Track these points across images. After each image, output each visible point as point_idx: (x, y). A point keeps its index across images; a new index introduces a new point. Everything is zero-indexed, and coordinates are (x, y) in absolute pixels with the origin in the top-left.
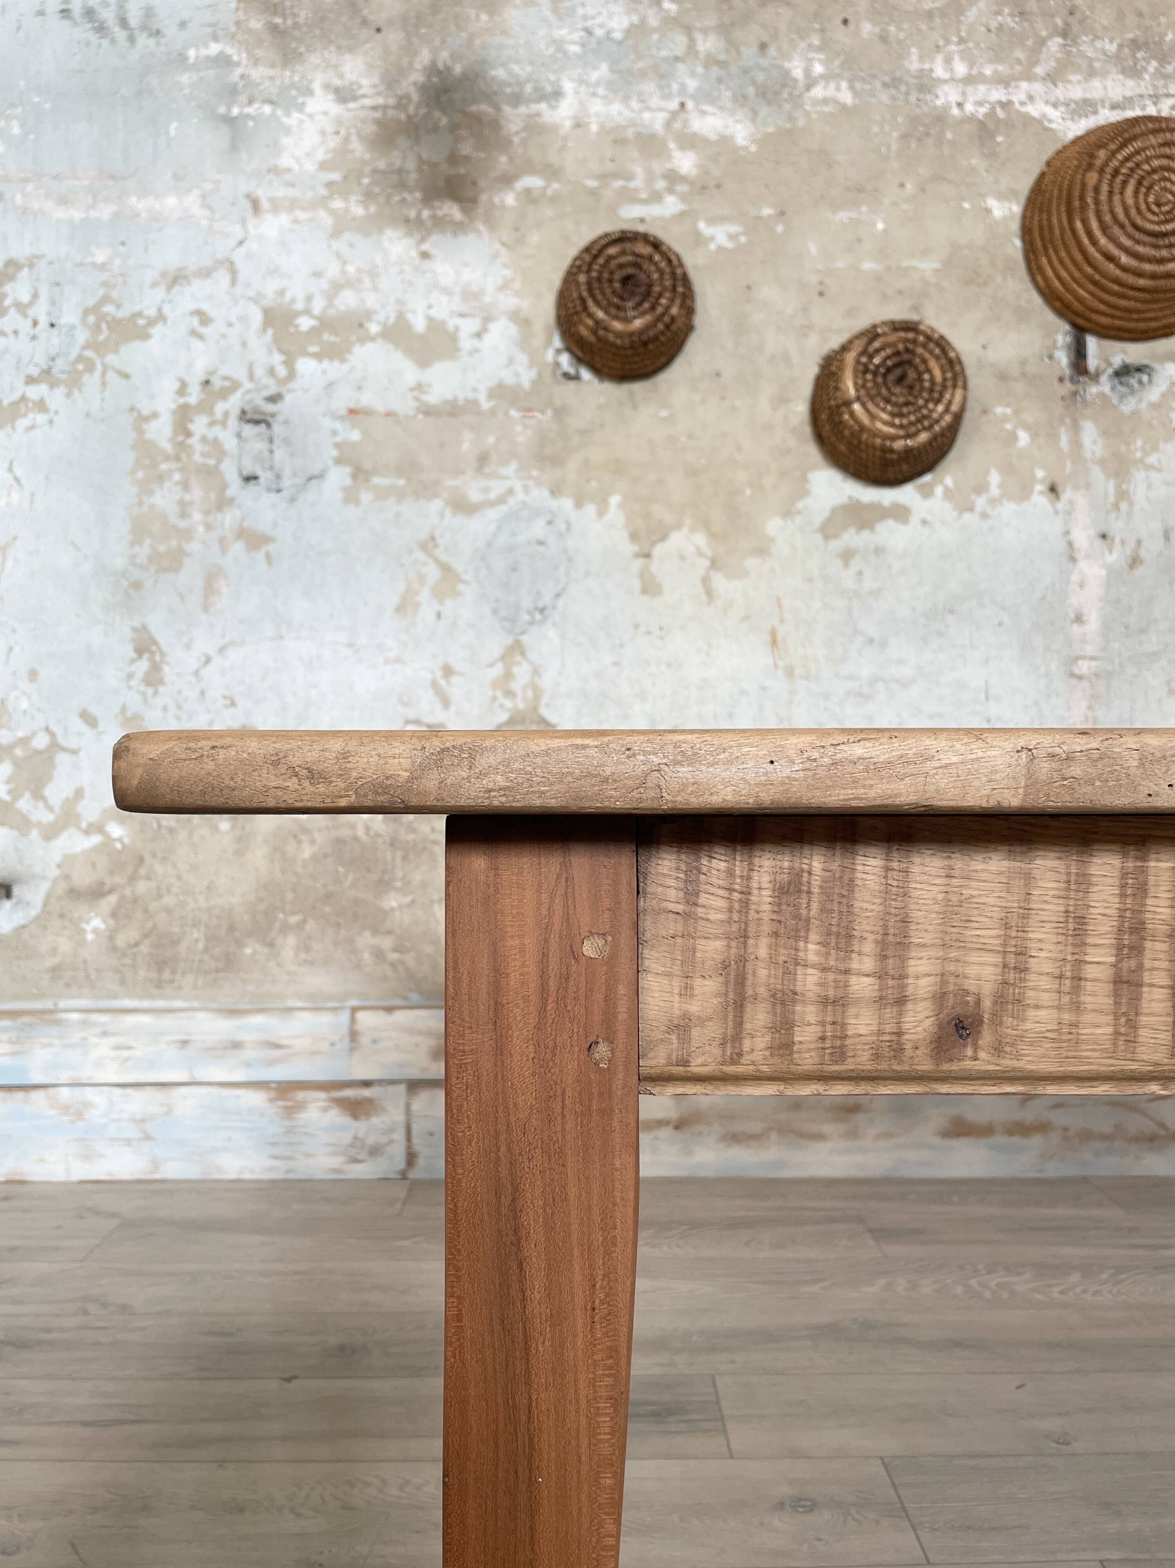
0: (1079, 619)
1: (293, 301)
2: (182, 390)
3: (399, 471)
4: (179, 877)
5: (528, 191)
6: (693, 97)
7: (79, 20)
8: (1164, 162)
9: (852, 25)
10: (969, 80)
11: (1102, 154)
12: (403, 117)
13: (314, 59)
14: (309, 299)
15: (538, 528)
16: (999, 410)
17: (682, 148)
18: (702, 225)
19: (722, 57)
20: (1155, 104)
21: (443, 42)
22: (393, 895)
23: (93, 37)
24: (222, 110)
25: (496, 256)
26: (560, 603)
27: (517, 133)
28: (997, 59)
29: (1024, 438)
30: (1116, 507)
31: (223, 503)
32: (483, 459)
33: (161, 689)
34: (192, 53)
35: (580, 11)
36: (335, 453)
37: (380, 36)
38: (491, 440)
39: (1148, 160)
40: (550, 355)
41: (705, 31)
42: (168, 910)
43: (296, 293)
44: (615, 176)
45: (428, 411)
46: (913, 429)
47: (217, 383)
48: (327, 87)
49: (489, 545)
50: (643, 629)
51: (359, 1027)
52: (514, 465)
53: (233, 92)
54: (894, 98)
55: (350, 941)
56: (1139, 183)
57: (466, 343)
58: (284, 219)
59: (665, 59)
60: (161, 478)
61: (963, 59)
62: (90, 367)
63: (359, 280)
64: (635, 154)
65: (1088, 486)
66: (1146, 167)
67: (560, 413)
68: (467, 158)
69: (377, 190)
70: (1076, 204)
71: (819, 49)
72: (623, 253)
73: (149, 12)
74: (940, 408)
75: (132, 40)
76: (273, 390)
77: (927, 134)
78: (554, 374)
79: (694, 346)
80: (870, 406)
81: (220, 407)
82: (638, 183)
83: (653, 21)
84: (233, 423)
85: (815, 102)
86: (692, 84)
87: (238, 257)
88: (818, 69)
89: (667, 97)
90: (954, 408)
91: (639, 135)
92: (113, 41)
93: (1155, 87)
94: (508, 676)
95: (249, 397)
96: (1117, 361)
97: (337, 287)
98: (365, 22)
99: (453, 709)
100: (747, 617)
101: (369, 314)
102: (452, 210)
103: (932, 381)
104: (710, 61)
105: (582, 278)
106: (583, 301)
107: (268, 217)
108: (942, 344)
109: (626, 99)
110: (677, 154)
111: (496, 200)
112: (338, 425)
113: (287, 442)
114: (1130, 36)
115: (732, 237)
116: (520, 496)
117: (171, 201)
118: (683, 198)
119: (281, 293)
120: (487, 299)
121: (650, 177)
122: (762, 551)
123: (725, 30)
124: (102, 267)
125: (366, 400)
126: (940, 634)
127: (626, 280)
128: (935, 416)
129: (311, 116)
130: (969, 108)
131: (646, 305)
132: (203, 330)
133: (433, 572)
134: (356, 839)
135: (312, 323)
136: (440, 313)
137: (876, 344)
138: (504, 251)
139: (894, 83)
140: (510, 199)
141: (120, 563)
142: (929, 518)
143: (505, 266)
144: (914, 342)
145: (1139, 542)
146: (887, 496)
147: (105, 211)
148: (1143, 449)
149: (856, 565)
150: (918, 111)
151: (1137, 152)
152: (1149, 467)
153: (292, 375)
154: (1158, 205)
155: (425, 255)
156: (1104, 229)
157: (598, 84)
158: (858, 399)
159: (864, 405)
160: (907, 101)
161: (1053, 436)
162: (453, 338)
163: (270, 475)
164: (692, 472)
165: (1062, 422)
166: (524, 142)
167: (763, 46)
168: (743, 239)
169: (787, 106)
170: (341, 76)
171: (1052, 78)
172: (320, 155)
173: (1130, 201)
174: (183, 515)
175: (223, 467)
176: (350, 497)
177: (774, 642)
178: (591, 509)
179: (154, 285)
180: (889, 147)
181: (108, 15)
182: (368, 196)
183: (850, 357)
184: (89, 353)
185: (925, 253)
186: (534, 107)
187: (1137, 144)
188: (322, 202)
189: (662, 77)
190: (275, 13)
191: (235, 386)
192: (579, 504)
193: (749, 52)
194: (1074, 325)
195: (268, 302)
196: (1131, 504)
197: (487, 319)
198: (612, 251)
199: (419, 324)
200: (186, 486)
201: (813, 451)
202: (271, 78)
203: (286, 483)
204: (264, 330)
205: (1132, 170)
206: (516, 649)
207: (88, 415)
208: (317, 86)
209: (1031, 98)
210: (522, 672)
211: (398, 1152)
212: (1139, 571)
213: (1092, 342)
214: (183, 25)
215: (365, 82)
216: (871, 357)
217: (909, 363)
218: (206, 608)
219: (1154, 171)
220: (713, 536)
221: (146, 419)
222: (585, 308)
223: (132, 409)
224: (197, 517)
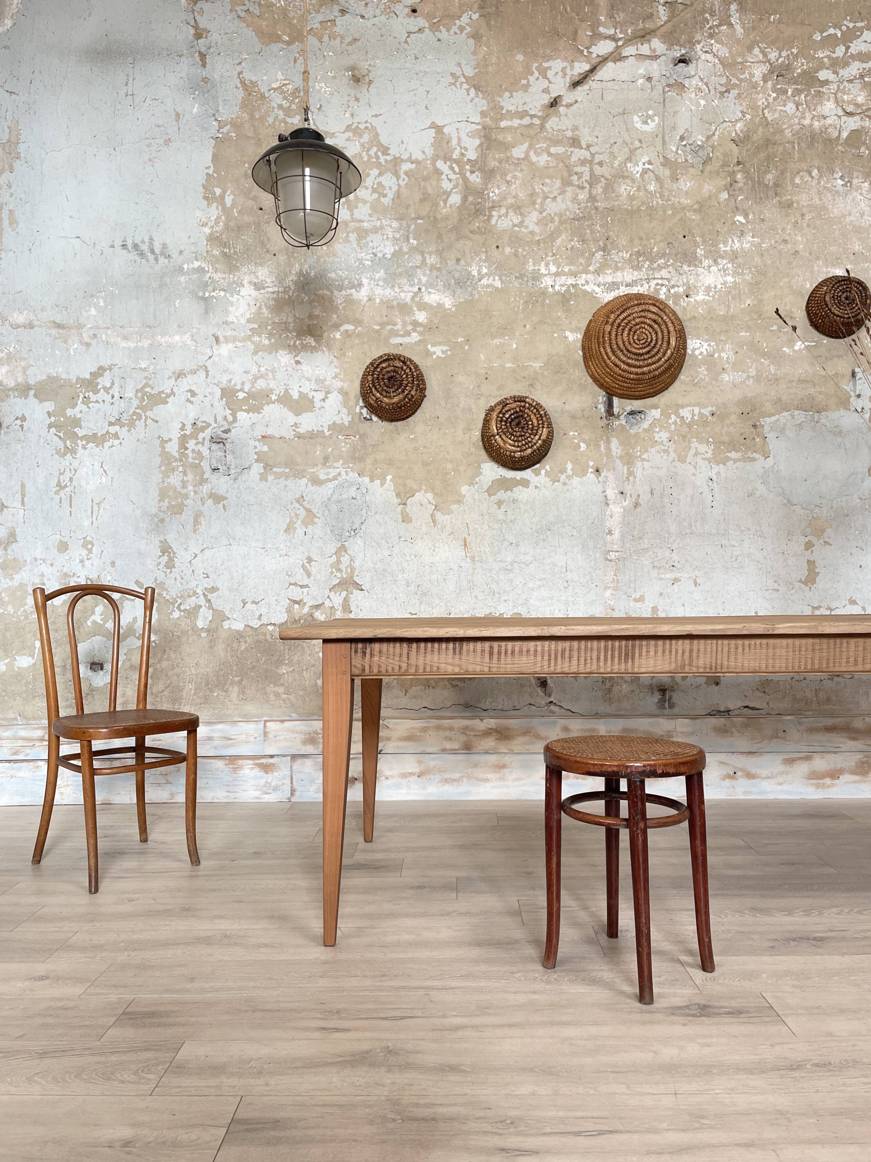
0: (610, 533)
1: (235, 385)
2: (183, 429)
3: (286, 466)
4: (182, 659)
5: (347, 331)
6: (425, 285)
7: (130, 248)
8: (642, 319)
9: (500, 249)
10: (557, 274)
11: (612, 316)
12: (287, 297)
13: (244, 269)
14: (243, 384)
15: (353, 492)
16: (571, 433)
17: (419, 310)
18: (429, 346)
19: (438, 266)
20: (648, 283)
21: (305, 260)
22: (284, 667)
23: (138, 259)
24: (201, 294)
25: (331, 362)
26: (363, 527)
27: (341, 304)
28: (571, 264)
29: (583, 446)
30: (628, 479)
31: (203, 481)
32: (326, 459)
33: (173, 570)
34: (185, 266)
35: (371, 244)
36: (256, 457)
37: (275, 258)
38: (330, 450)
39: (634, 319)
40: (358, 410)
41: (430, 253)
42: (178, 675)
43: (237, 381)
44: (388, 324)
45: (299, 436)
46: (524, 447)
47: (200, 424)
48: (250, 283)
49: (329, 499)
50: (403, 539)
51: (267, 730)
52: (341, 462)
53: (206, 285)
54: (521, 284)
55: (264, 689)
56: (630, 330)
57: (318, 404)
58: (231, 346)
59: (411, 267)
60: (173, 470)
61: (554, 264)
62: (139, 418)
63: (267, 374)
64: (398, 314)
65: (614, 469)
66: (633, 322)
67: (362, 437)
68: (317, 316)
69: (275, 332)
70: (601, 340)
71: (485, 261)
72: (389, 366)
73: (164, 246)
74: (537, 437)
75: (156, 260)
76: (227, 427)
77: (537, 301)
78: (360, 418)
79: (425, 404)
80: (504, 437)
81: (201, 436)
82: (399, 327)
83: (405, 249)
84: (207, 443)
85: (483, 287)
86: (424, 279)
87: (209, 364)
88: (485, 270)
89: (412, 285)
90: (544, 437)
91: (399, 304)
92: (147, 260)
93: (648, 275)
94: (339, 562)
95: (214, 431)
96: (628, 409)
97: (256, 378)
98: (268, 251)
99: (312, 578)
100: (453, 533)
101: (271, 391)
102: (311, 341)
103: (532, 424)
104: (433, 268)
105: (370, 378)
106: (371, 389)
107: (223, 345)
108: (538, 407)
109: (393, 287)
110: (417, 312)
111: (332, 336)
112: (257, 443)
113: (233, 452)
114: (636, 249)
115: (443, 352)
116: (344, 476)
117: (177, 338)
118: (420, 334)
119: (230, 381)
120: (327, 383)
121: (404, 324)
122: (459, 502)
123: (439, 253)
124: (145, 370)
125: (270, 431)
126: (544, 540)
127: (390, 379)
128: (534, 441)
129: (243, 297)
130: (557, 288)
131: (400, 390)
132: (192, 399)
133: (302, 513)
134: (266, 640)
135: (245, 395)
136: (304, 390)
137: (506, 409)
138: (335, 360)
139: (521, 277)
140: (338, 336)
141: (154, 510)
142: (538, 485)
143: (336, 367)
144: (524, 407)
145: (639, 496)
146: (518, 475)
147: (146, 343)
148: (641, 451)
149: (503, 508)
150: (533, 290)
151: (629, 315)
152: (643, 460)
153: (235, 420)
154: (639, 340)
155: (298, 362)
156: (614, 352)
157: (379, 280)
158: (498, 434)
159: (500, 437)
160: (527, 285)
161: (598, 446)
162: (312, 401)
163: (225, 468)
164: (425, 464)
165: (602, 438)
166: (344, 308)
167: (458, 260)
168: (449, 353)
169: (470, 289)
170: (257, 278)
171: (598, 272)
172: (248, 316)
173: (626, 339)
174: (184, 487)
175: (202, 464)
176: (263, 478)
177: (465, 545)
178: (378, 482)
179: (170, 378)
180: (519, 307)
181: (145, 247)
182: (271, 335)
183: (494, 415)
184: (138, 411)
185: (536, 358)
186: (349, 292)
187: (629, 311)
188: (249, 338)
189: (410, 276)
190: (225, 247)
191: (208, 425)
192: (372, 481)
193: (451, 263)
194: (607, 392)
195: (223, 386)
196: (635, 477)
197: (328, 393)
198: (384, 365)
199: (295, 396)
200: (185, 473)
201: (483, 453)
202: (224, 278)
203: (232, 471)
204: (222, 399)
205: (627, 324)
206: (342, 549)
207: (138, 440)
208: (245, 282)
209: (587, 282)
210: (345, 560)
211: (287, 788)
212: (639, 509)
213: (616, 400)
214: (181, 252)
215: (268, 280)
216: (504, 414)
217: (522, 416)
218: (195, 532)
219: (637, 324)
220: (436, 494)
221: (166, 442)
222: (371, 392)
223: (160, 437)
224: (190, 488)
